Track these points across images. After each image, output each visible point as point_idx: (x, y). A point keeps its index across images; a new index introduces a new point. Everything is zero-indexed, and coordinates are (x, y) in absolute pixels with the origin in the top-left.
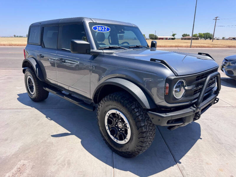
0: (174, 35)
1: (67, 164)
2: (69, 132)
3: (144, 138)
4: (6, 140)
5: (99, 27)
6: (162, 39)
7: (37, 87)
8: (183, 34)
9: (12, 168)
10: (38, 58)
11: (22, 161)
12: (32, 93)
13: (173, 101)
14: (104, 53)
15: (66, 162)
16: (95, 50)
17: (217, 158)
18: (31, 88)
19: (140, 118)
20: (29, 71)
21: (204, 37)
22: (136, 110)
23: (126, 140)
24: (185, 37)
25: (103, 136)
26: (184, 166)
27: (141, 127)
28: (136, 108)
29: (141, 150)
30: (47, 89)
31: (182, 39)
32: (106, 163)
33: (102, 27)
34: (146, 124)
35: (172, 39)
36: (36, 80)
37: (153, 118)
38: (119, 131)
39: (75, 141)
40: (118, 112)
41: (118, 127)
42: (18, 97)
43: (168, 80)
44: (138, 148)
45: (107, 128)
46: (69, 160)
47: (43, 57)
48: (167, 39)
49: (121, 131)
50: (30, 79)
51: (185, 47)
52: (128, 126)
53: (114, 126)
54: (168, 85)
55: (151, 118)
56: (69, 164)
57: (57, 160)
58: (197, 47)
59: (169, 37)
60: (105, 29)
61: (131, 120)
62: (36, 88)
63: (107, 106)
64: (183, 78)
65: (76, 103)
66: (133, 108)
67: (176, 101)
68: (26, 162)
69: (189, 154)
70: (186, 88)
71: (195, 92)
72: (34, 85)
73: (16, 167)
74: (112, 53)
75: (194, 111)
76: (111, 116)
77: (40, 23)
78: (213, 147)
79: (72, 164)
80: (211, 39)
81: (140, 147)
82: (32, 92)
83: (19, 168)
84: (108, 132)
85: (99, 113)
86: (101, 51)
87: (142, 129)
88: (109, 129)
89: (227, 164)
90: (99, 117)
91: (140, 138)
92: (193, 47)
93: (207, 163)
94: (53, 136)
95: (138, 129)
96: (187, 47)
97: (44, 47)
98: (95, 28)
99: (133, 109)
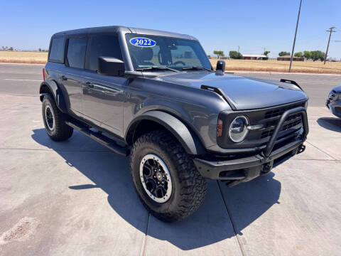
0: (266, 53)
1: (84, 226)
2: (94, 184)
3: (188, 194)
4: (9, 189)
5: (139, 40)
6: (249, 58)
8: (280, 52)
9: (11, 226)
10: (60, 81)
11: (26, 218)
12: (51, 129)
13: (228, 146)
14: (143, 76)
15: (83, 222)
16: (133, 71)
17: (296, 231)
18: (50, 121)
19: (184, 167)
20: (48, 98)
21: (312, 58)
22: (179, 156)
23: (165, 197)
24: (283, 57)
25: (137, 191)
26: (246, 239)
27: (185, 179)
28: (179, 152)
29: (184, 212)
30: (70, 124)
31: (278, 59)
32: (137, 227)
33: (143, 39)
34: (192, 175)
35: (264, 59)
36: (56, 111)
37: (200, 168)
38: (158, 185)
39: (100, 196)
40: (156, 158)
41: (156, 179)
42: (33, 133)
43: (222, 116)
44: (180, 208)
45: (142, 179)
46: (88, 221)
47: (66, 79)
48: (255, 58)
49: (161, 185)
50: (48, 109)
51: (282, 71)
52: (168, 177)
53: (151, 178)
54: (221, 122)
55: (198, 168)
56: (87, 225)
57: (71, 220)
58: (299, 72)
59: (258, 56)
60: (148, 42)
61: (171, 170)
62: (56, 121)
63: (143, 149)
64: (244, 114)
65: (105, 144)
66: (175, 152)
67: (233, 146)
68: (30, 219)
69: (257, 222)
70: (250, 128)
71: (264, 135)
72: (53, 117)
73: (17, 225)
74: (155, 77)
75: (260, 161)
76: (148, 163)
77: (65, 33)
78: (294, 215)
79: (91, 226)
80: (322, 60)
81: (182, 207)
82: (52, 127)
83: (21, 227)
84: (144, 184)
85: (133, 158)
86: (140, 73)
87: (186, 183)
88: (145, 181)
89: (310, 240)
90: (132, 165)
91: (183, 194)
92: (294, 72)
93: (280, 237)
94: (71, 188)
95: (180, 182)
96: (285, 71)
97: (68, 66)
98: (134, 42)
99: (175, 154)
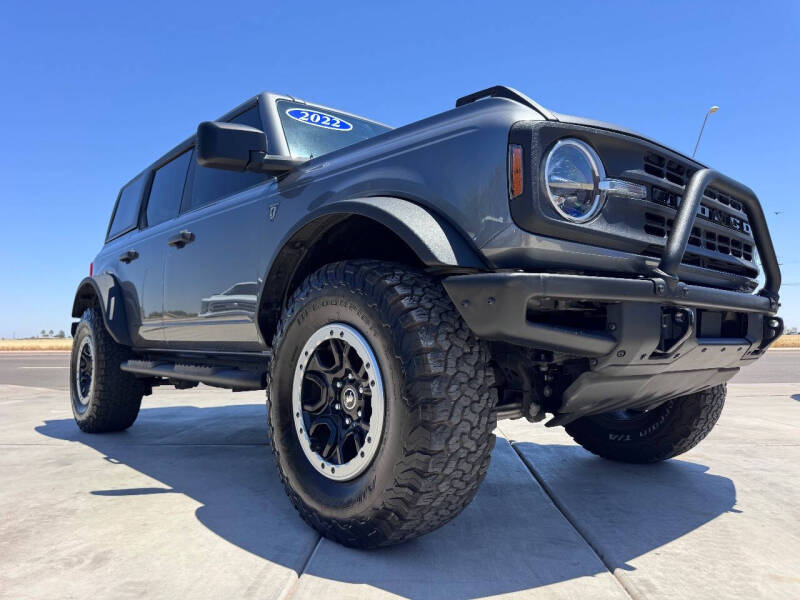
2: (168, 488)
5: (311, 114)
7: (101, 366)
12: (85, 401)
16: (284, 156)
18: (86, 382)
19: (416, 317)
22: (399, 291)
23: (365, 446)
27: (421, 353)
28: (401, 284)
29: (411, 507)
30: (130, 364)
33: (322, 115)
34: (445, 348)
36: (102, 342)
37: (466, 302)
38: (347, 426)
40: (338, 331)
41: (341, 412)
44: (399, 492)
45: (299, 422)
49: (353, 424)
50: (85, 350)
54: (520, 152)
60: (332, 122)
62: (97, 370)
66: (389, 282)
71: (654, 225)
76: (315, 361)
81: (406, 490)
84: (304, 437)
87: (424, 364)
88: (307, 427)
91: (412, 452)
95: (407, 365)
99: (391, 287)
